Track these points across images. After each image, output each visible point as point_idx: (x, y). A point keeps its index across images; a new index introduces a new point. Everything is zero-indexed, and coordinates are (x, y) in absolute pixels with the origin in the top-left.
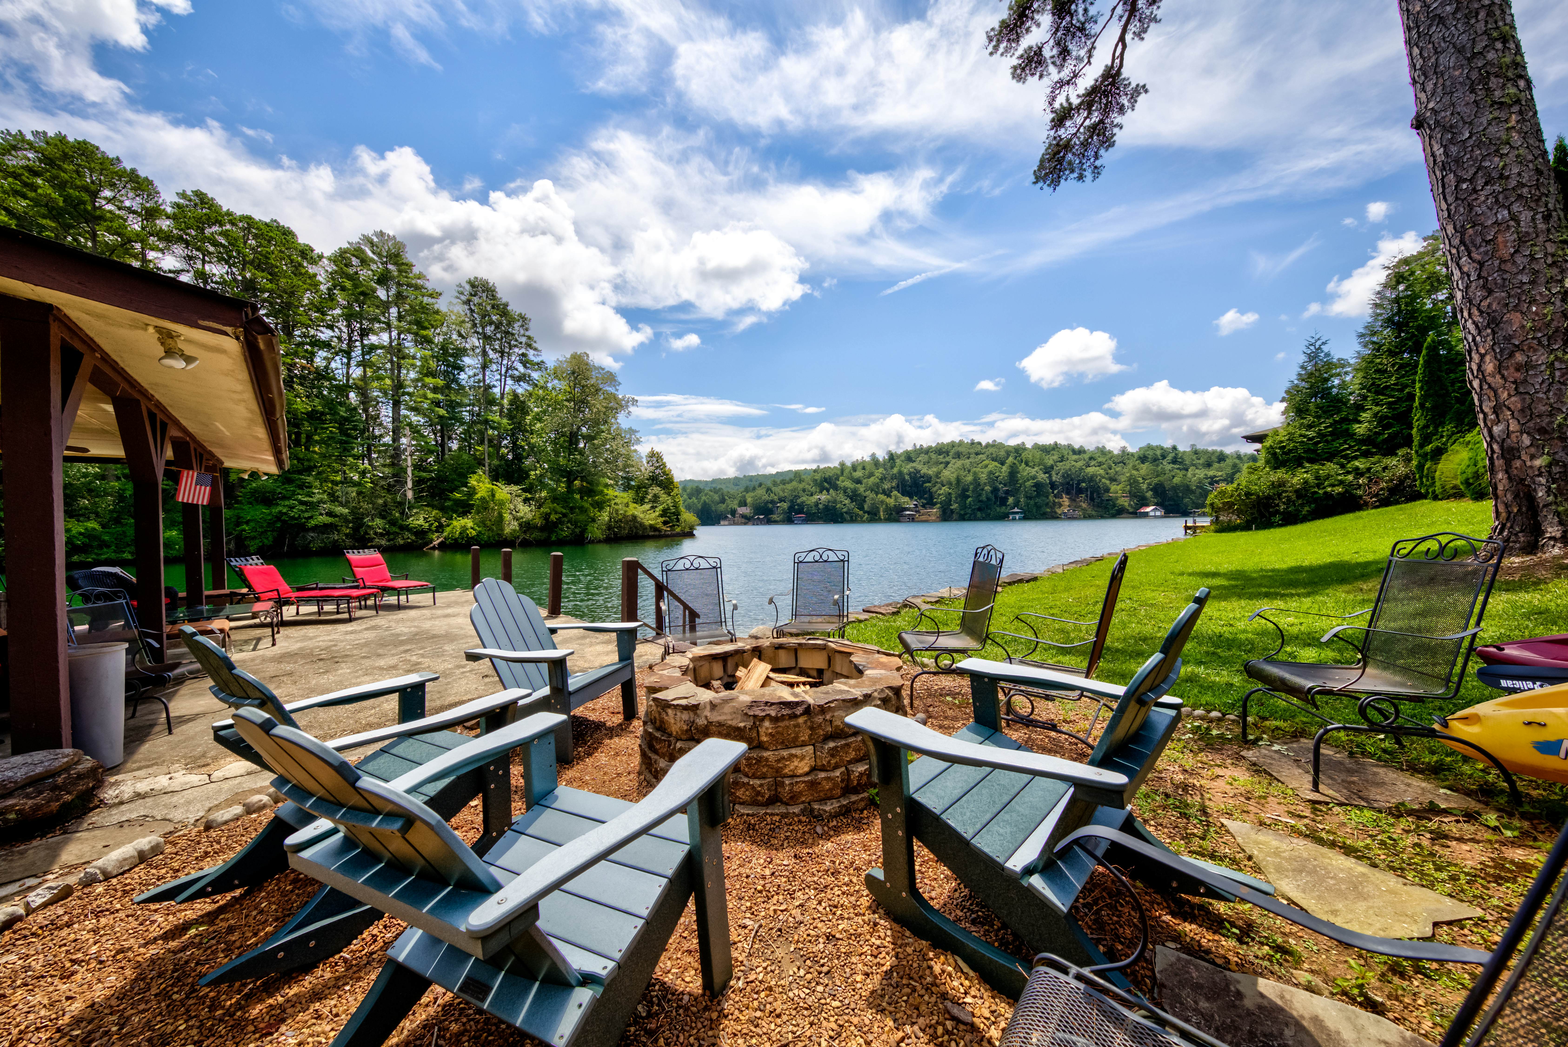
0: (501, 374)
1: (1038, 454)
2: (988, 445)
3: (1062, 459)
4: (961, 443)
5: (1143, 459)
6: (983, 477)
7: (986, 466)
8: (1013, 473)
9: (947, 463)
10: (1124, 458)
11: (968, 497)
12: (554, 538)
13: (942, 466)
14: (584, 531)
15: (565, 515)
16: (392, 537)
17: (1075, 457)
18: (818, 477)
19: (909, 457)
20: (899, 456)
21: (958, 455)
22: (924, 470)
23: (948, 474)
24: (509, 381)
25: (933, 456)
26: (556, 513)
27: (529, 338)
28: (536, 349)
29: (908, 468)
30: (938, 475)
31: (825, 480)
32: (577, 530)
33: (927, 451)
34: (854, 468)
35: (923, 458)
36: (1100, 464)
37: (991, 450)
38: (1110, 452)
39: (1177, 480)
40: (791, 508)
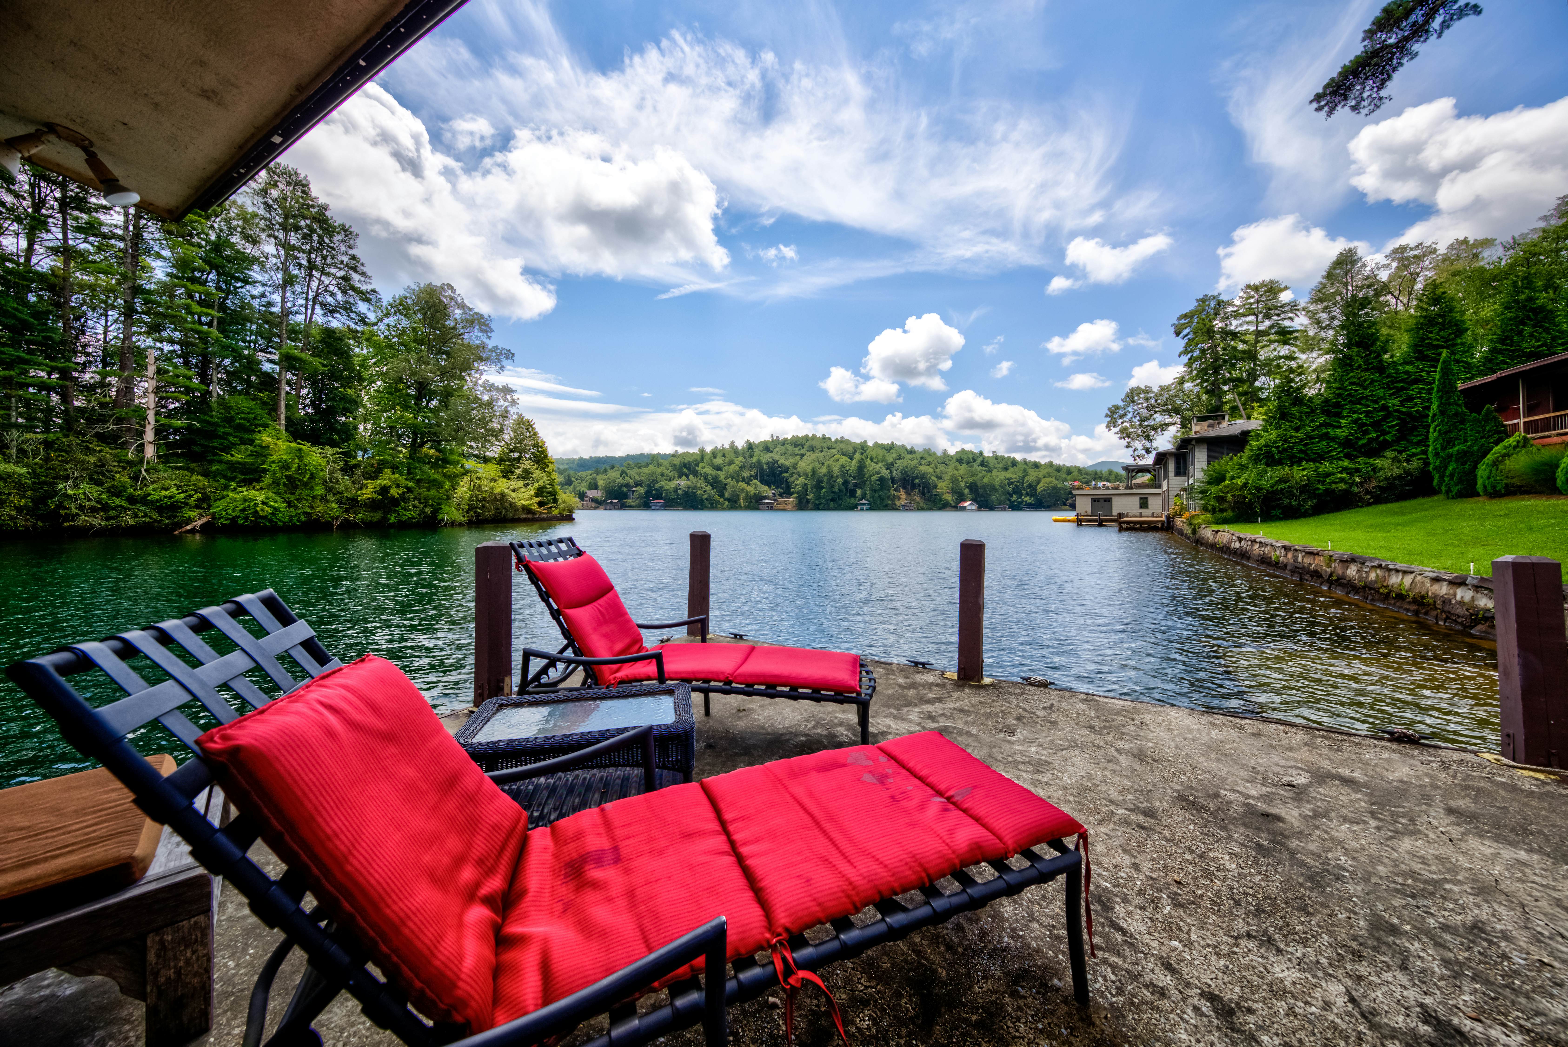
0: (307, 299)
1: (881, 452)
2: (837, 441)
3: (900, 458)
4: (814, 436)
5: (960, 461)
6: (836, 470)
7: (838, 460)
8: (861, 467)
9: (803, 455)
10: (945, 459)
11: (823, 488)
12: (392, 520)
13: (798, 458)
14: (437, 510)
15: (409, 490)
16: (113, 513)
17: (910, 456)
18: (677, 462)
19: (767, 447)
20: (757, 446)
21: (812, 449)
22: (782, 461)
23: (804, 465)
24: (318, 310)
25: (790, 448)
26: (398, 486)
27: (354, 258)
28: (363, 274)
29: (766, 458)
30: (795, 466)
31: (685, 465)
32: (428, 510)
33: (784, 442)
34: (714, 454)
35: (780, 449)
36: (929, 464)
37: (842, 445)
38: (934, 454)
39: (986, 480)
40: (648, 493)
